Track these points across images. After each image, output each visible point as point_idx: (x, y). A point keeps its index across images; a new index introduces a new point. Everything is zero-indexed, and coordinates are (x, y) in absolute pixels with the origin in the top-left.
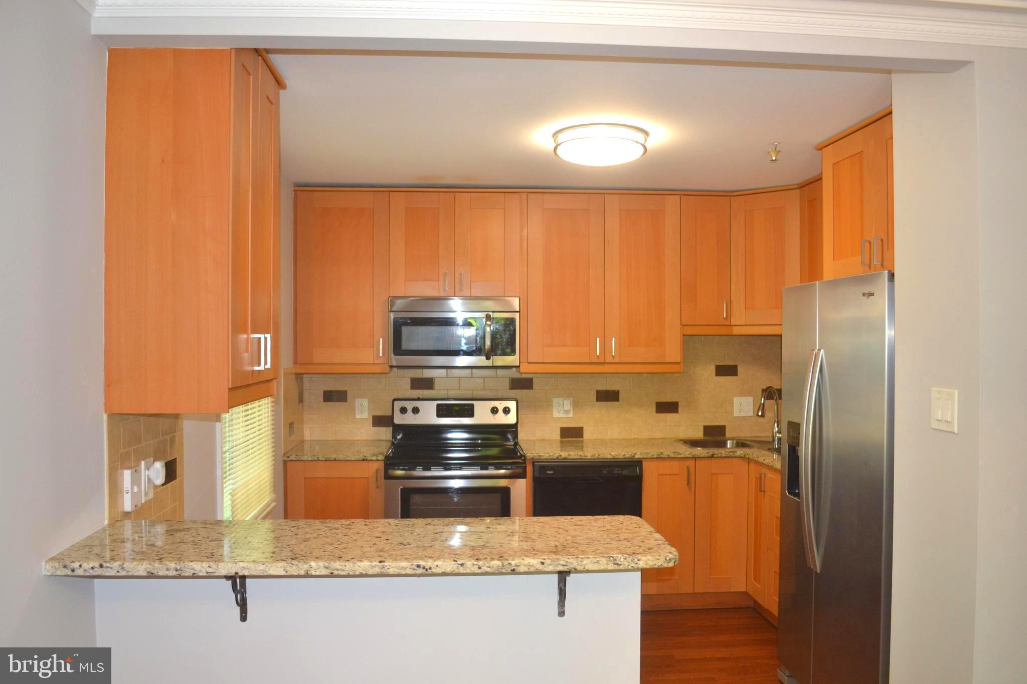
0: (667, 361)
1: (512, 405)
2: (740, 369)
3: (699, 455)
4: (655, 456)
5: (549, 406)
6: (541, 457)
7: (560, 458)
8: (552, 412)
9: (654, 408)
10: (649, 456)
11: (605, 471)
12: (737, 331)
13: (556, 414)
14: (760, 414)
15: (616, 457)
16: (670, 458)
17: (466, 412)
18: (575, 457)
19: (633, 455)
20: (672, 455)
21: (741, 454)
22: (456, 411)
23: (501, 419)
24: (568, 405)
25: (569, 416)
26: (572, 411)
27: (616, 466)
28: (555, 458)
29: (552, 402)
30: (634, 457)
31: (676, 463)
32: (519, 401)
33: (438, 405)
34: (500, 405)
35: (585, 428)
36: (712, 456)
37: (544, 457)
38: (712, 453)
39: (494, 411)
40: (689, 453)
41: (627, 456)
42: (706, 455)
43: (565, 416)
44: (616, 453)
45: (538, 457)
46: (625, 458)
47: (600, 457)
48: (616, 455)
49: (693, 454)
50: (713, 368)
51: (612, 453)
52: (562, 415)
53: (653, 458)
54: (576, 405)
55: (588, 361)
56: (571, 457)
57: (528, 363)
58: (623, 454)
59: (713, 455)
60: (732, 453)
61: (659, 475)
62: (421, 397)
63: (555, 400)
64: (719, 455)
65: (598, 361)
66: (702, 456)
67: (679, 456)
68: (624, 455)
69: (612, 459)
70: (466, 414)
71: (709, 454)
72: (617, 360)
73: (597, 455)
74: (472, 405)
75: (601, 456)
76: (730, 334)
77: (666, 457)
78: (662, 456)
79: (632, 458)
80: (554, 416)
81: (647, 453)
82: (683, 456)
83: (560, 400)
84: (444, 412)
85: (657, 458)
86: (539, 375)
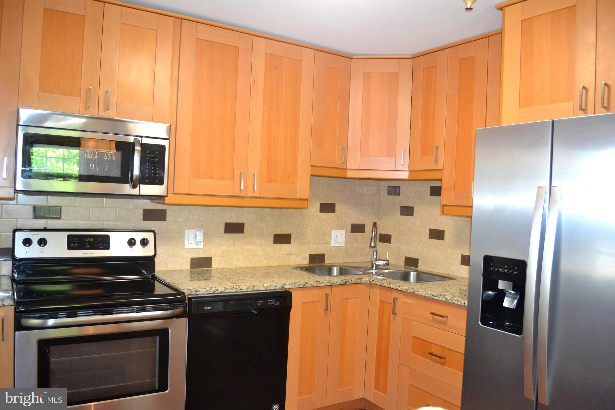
0: (297, 197)
1: (149, 236)
2: (337, 207)
3: (335, 283)
4: (301, 286)
5: (181, 237)
6: (198, 293)
7: (216, 292)
8: (184, 242)
9: (272, 239)
10: (296, 286)
11: (260, 303)
12: (350, 174)
13: (187, 246)
14: (373, 245)
15: (268, 289)
16: (313, 287)
17: (101, 244)
18: (231, 291)
19: (283, 286)
20: (315, 284)
21: (366, 281)
22: (89, 243)
23: (138, 251)
24: (200, 235)
25: (199, 247)
26: (202, 243)
27: (271, 298)
28: (211, 293)
29: (184, 233)
30: (284, 287)
31: (317, 291)
32: (156, 233)
33: (69, 237)
34: (138, 237)
35: (213, 258)
36: (345, 284)
37: (201, 292)
38: (345, 281)
39: (132, 243)
40: (328, 281)
41: (278, 287)
42: (341, 283)
43: (196, 247)
44: (269, 285)
45: (195, 293)
46: (276, 289)
47: (254, 290)
48: (269, 287)
49: (331, 282)
50: (318, 206)
51: (265, 285)
52: (193, 246)
53: (299, 288)
54: (206, 237)
55: (232, 194)
56: (227, 291)
57: (174, 194)
58: (274, 285)
59: (345, 282)
60: (359, 280)
61: (303, 303)
62: (48, 227)
63: (187, 232)
64: (350, 282)
65: (240, 194)
66: (338, 283)
67: (321, 285)
68: (276, 286)
69: (266, 290)
70: (101, 246)
71: (343, 282)
72: (257, 195)
73: (251, 287)
74: (108, 237)
75: (255, 288)
76: (344, 176)
77: (310, 286)
78: (307, 285)
79: (281, 289)
80: (186, 248)
81: (295, 284)
82: (323, 284)
83: (192, 232)
84: (76, 244)
85: (303, 287)
86: (173, 207)
